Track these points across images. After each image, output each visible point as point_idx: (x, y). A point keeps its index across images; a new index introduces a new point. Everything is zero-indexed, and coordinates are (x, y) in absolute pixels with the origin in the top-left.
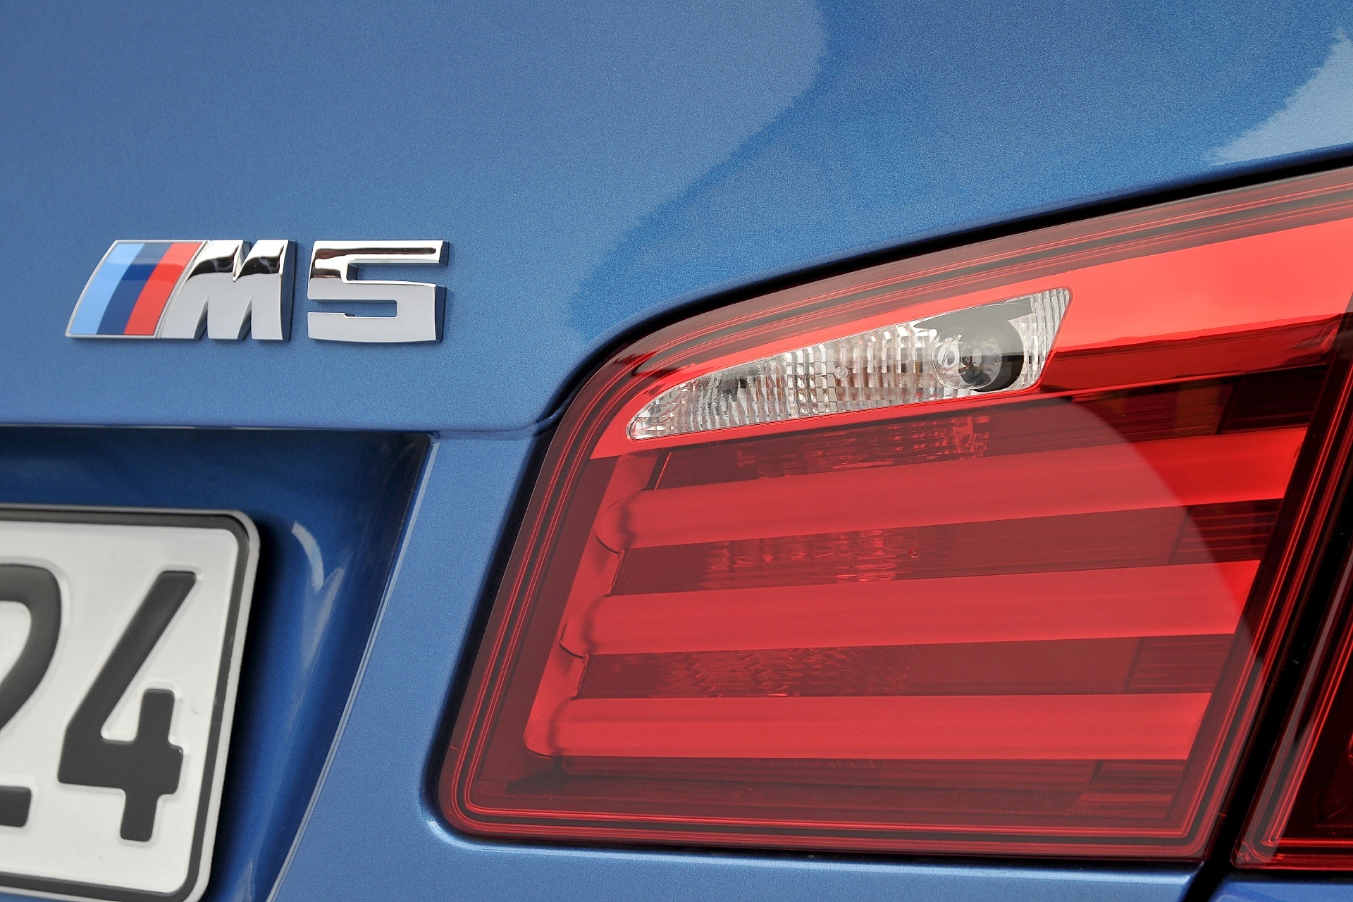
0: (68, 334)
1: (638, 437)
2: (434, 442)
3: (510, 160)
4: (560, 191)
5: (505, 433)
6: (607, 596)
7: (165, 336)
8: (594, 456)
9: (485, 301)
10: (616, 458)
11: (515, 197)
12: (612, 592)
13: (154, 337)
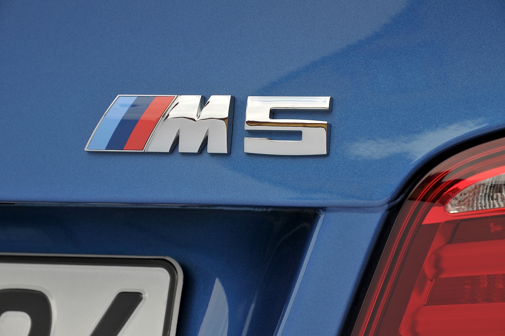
0: (86, 149)
1: (452, 212)
2: (322, 214)
3: (372, 50)
4: (404, 69)
5: (370, 209)
6: (424, 305)
7: (150, 150)
8: (424, 223)
9: (356, 132)
10: (438, 224)
11: (375, 72)
12: (426, 304)
13: (143, 151)
